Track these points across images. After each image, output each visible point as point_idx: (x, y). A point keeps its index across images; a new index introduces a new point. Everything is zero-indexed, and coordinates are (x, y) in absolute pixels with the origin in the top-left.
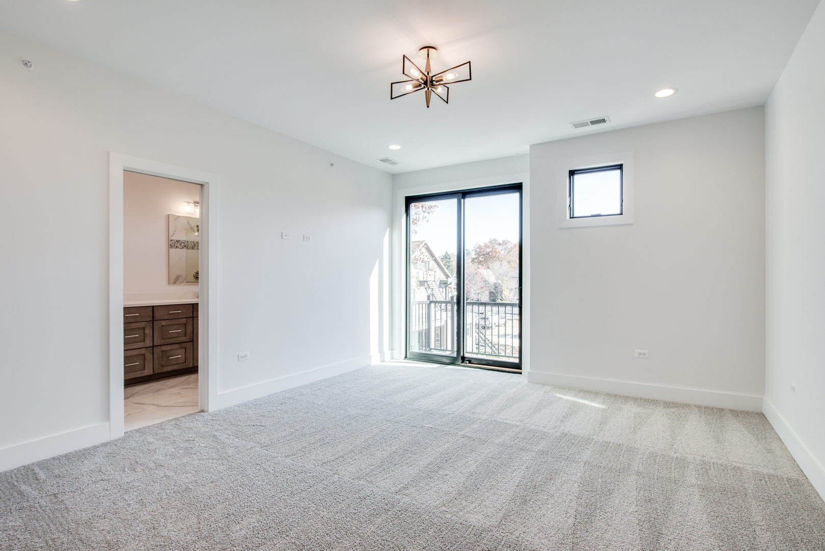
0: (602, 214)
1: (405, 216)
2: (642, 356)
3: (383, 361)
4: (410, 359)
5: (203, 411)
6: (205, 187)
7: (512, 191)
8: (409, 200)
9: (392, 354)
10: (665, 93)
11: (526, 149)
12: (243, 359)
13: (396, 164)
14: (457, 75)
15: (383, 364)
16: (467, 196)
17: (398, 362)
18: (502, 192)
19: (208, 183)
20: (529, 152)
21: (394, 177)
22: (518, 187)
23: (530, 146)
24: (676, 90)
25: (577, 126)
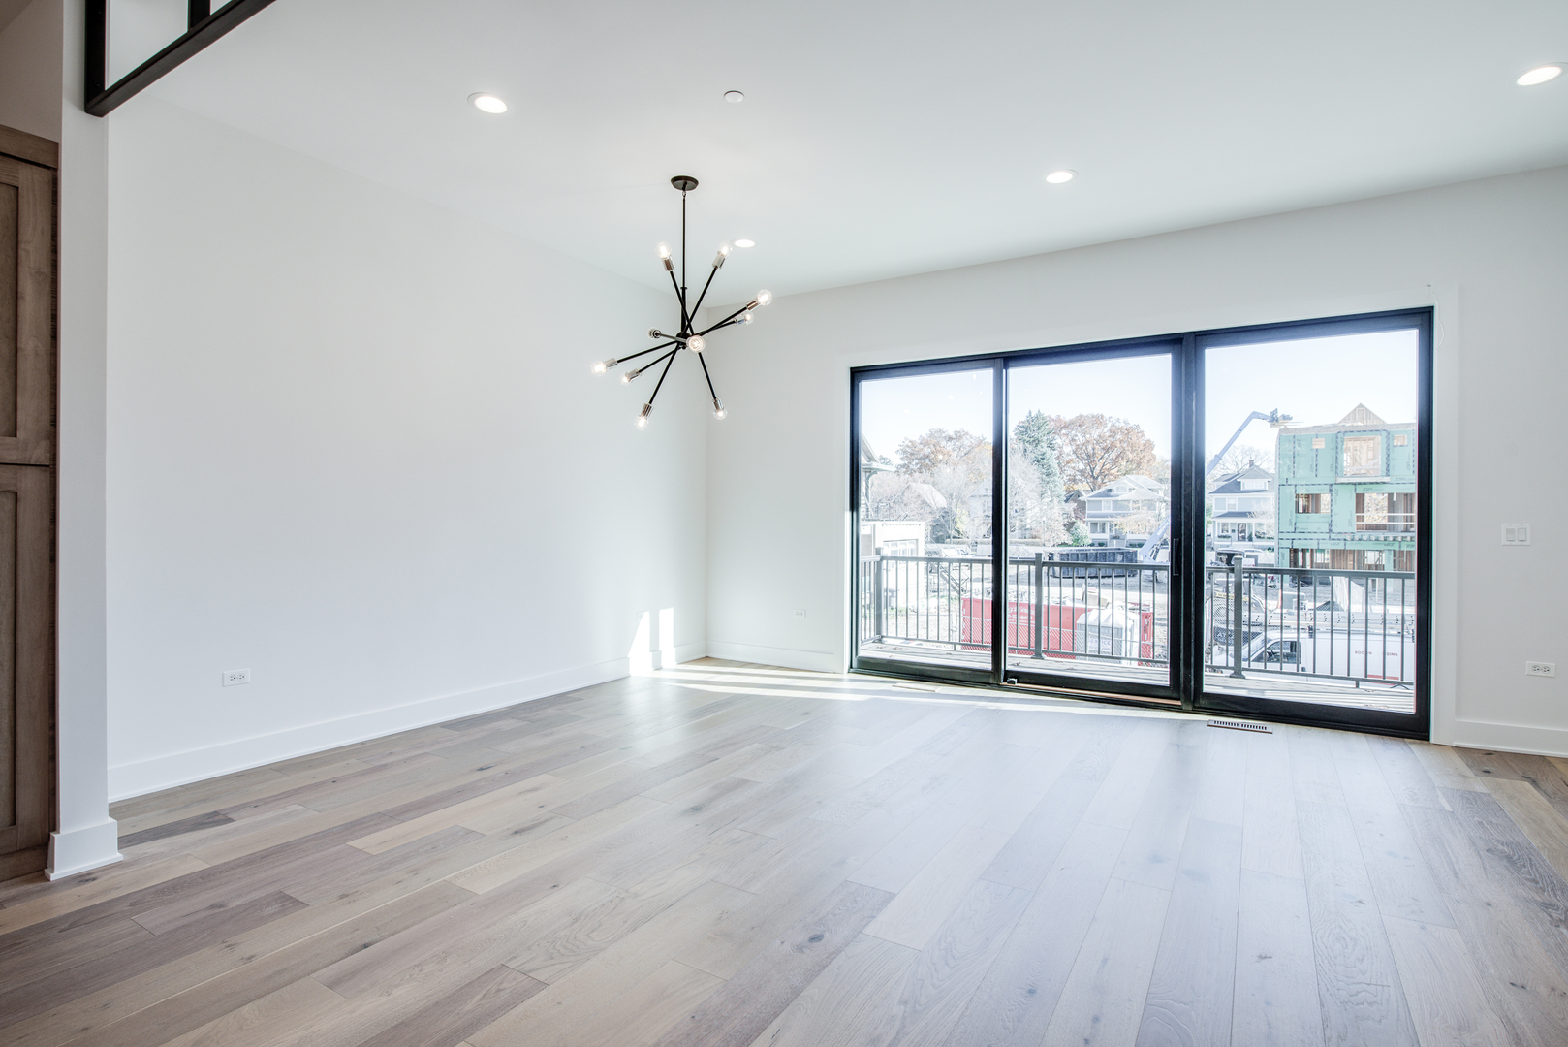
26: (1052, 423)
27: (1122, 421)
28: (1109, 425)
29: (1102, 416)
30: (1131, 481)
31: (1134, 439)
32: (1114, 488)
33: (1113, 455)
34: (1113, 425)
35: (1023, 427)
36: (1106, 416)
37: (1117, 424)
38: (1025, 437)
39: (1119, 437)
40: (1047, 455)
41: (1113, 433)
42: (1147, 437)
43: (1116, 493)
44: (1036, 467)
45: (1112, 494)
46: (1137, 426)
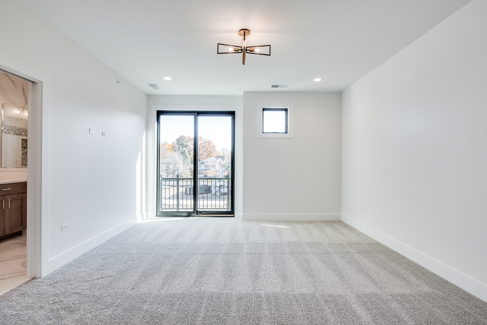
0: (278, 132)
1: (156, 123)
2: (296, 201)
3: (143, 220)
4: (160, 216)
5: (34, 278)
6: (39, 85)
7: (228, 115)
8: (159, 113)
9: (147, 214)
10: (318, 80)
11: (241, 93)
12: (65, 229)
13: (158, 88)
14: (262, 51)
15: (143, 221)
16: (199, 115)
17: (153, 219)
18: (221, 115)
19: (42, 82)
20: (243, 95)
21: (149, 97)
22: (232, 114)
23: (244, 92)
24: (322, 79)
25: (273, 86)
26: (187, 138)
27: (207, 139)
28: (203, 140)
29: (202, 137)
30: (209, 159)
31: (210, 145)
32: (205, 161)
33: (205, 149)
34: (205, 140)
35: (178, 139)
36: (203, 137)
37: (206, 140)
38: (179, 143)
39: (206, 144)
40: (186, 151)
41: (204, 143)
42: (214, 144)
43: (205, 163)
44: (182, 155)
45: (204, 163)
46: (211, 141)
